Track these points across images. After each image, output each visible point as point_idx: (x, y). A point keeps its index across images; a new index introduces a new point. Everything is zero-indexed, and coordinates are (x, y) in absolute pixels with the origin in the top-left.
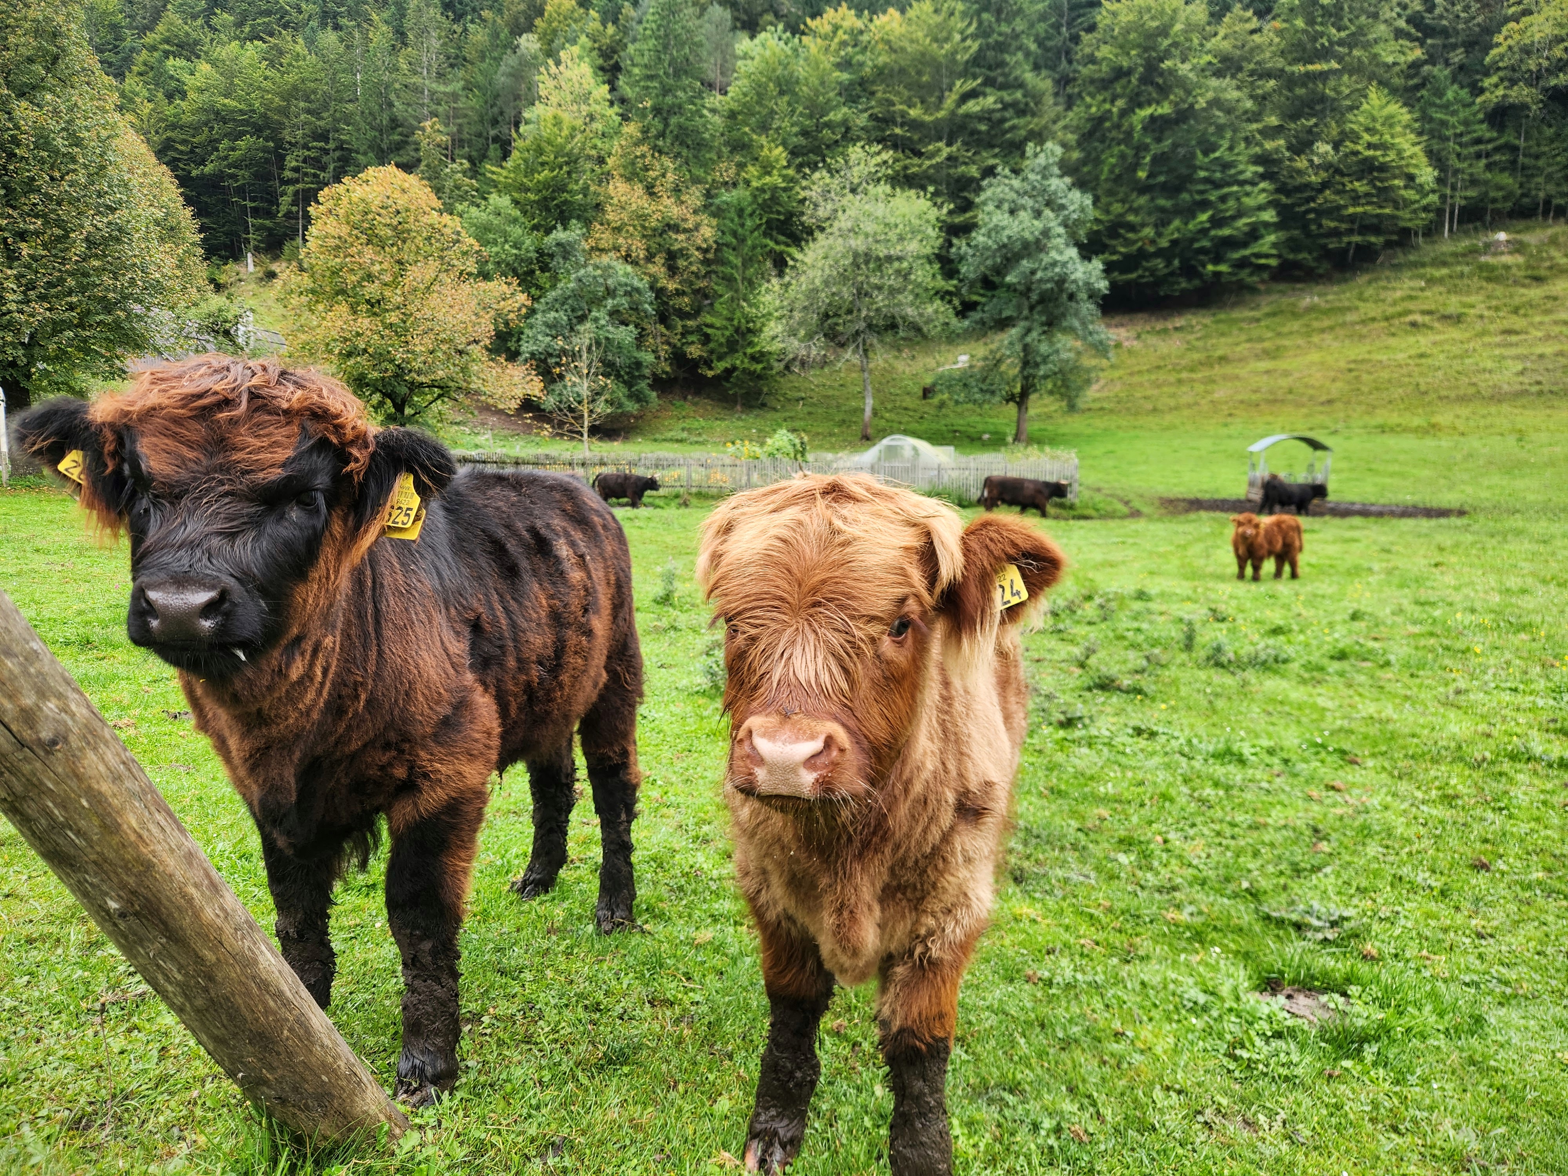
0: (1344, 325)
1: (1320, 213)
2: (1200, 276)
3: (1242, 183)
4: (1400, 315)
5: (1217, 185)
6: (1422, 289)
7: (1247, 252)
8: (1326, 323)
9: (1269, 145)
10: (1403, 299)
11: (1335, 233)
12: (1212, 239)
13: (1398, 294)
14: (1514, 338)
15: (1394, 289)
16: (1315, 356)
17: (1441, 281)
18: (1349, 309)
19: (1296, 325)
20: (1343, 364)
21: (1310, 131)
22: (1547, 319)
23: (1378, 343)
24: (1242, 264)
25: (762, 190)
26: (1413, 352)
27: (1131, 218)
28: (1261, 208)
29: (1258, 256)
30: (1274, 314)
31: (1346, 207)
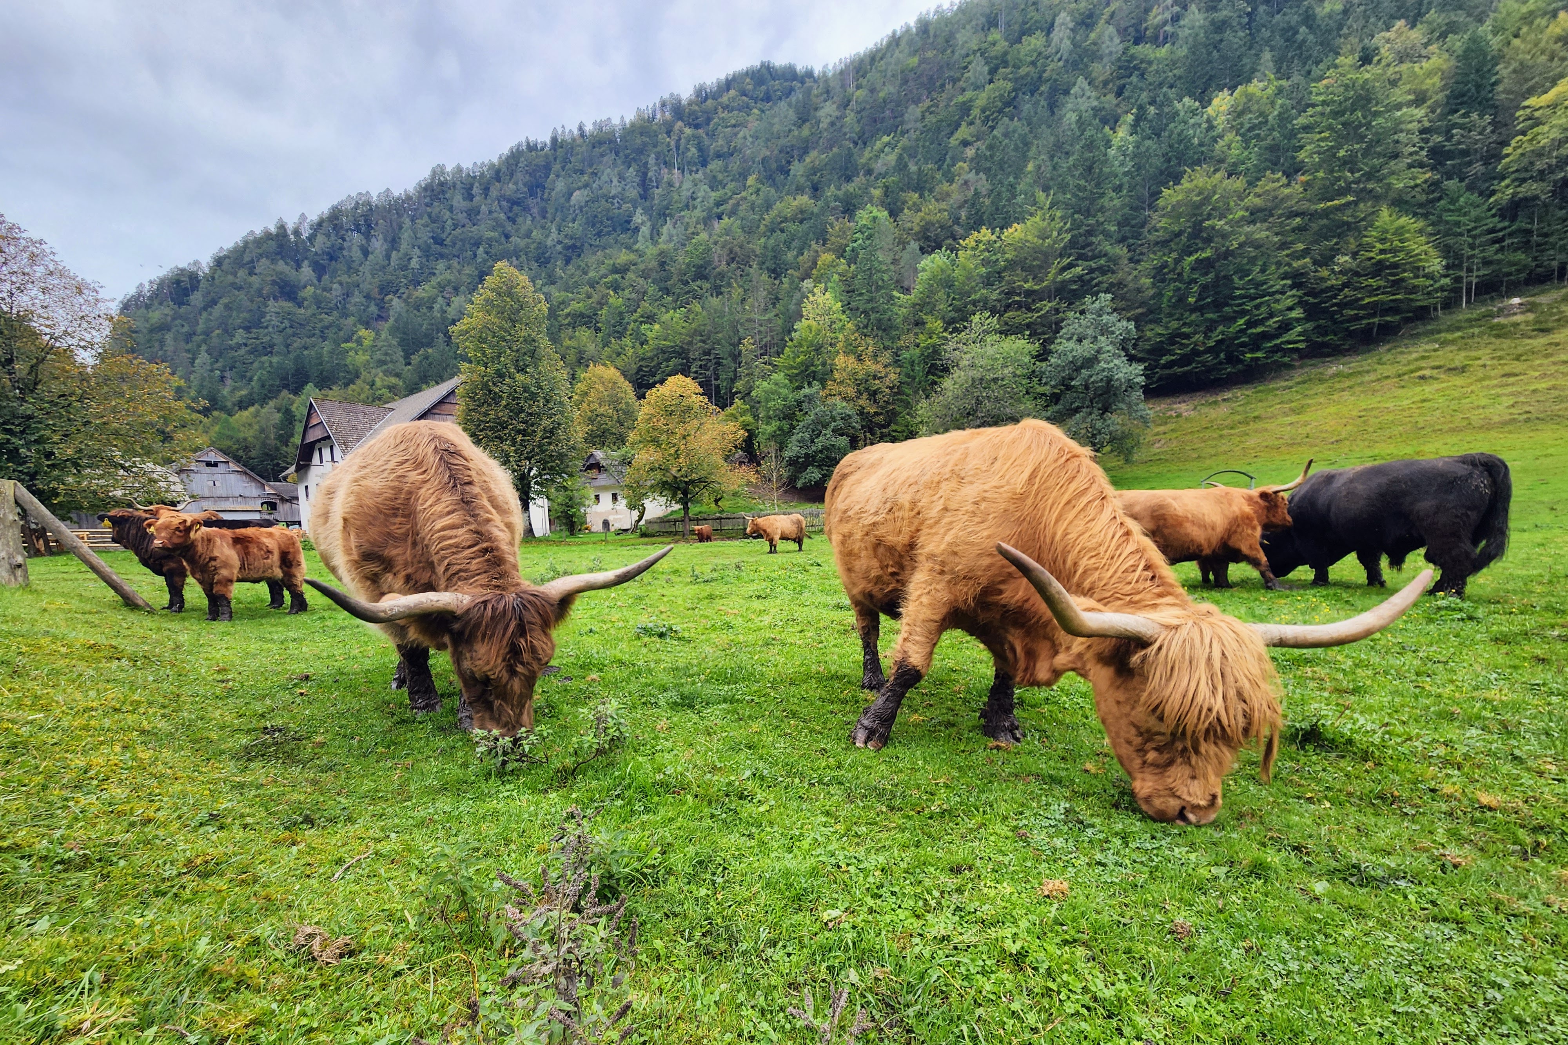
0: (1362, 383)
1: (1342, 305)
2: (1241, 361)
3: (1272, 294)
4: (1412, 372)
5: (1252, 298)
6: (1435, 350)
7: (1278, 341)
8: (1348, 383)
9: (1296, 264)
10: (1417, 360)
11: (1357, 318)
12: (1250, 336)
13: (1414, 355)
14: (1512, 380)
15: (1410, 353)
16: (1332, 409)
17: (1453, 342)
18: (1368, 372)
19: (1321, 388)
20: (1355, 413)
21: (1332, 249)
22: (1546, 361)
23: (1388, 395)
24: (1277, 349)
25: (927, 348)
26: (1416, 399)
27: (1185, 330)
28: (1290, 309)
29: (1289, 342)
30: (1304, 382)
31: (1362, 299)
